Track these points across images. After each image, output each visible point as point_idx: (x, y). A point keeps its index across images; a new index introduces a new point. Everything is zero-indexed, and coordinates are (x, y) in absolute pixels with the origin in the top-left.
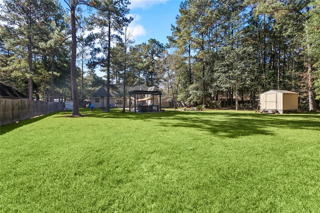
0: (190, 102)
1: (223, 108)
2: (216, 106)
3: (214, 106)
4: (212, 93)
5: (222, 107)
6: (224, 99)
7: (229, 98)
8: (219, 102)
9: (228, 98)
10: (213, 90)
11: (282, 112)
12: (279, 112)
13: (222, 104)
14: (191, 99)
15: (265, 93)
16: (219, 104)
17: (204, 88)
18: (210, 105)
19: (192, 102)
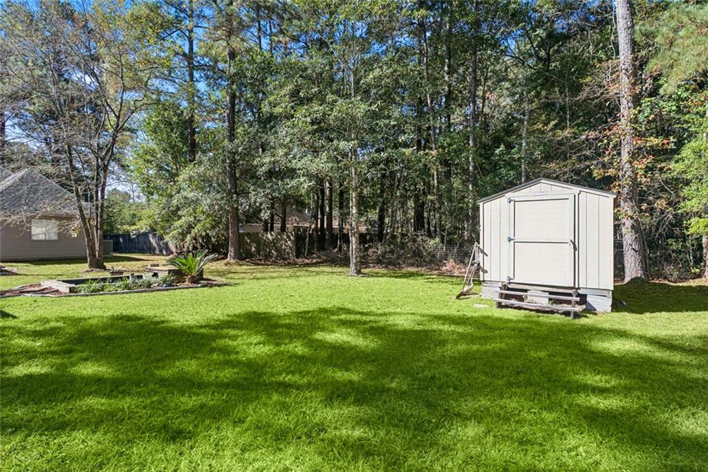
0: (183, 235)
1: (300, 261)
2: (277, 250)
3: (270, 252)
4: (261, 204)
5: (298, 257)
6: (305, 230)
7: (319, 226)
8: (288, 237)
9: (317, 224)
10: (268, 191)
11: (609, 301)
12: (589, 299)
13: (297, 245)
14: (186, 226)
15: (509, 195)
16: (288, 244)
17: (235, 185)
18: (258, 251)
19: (188, 238)
